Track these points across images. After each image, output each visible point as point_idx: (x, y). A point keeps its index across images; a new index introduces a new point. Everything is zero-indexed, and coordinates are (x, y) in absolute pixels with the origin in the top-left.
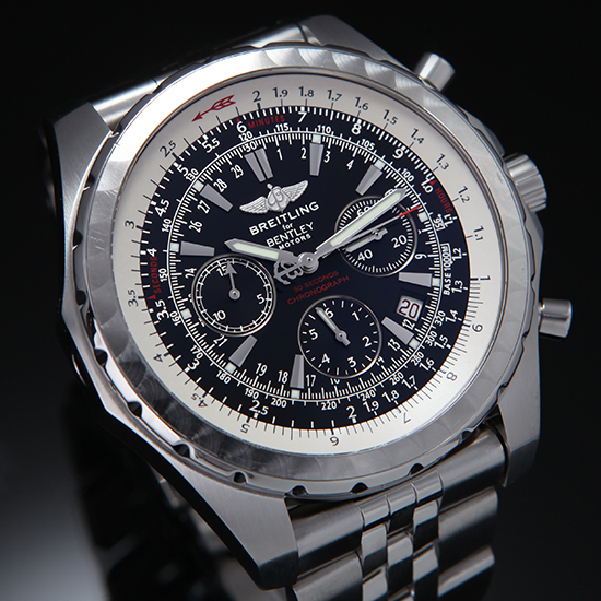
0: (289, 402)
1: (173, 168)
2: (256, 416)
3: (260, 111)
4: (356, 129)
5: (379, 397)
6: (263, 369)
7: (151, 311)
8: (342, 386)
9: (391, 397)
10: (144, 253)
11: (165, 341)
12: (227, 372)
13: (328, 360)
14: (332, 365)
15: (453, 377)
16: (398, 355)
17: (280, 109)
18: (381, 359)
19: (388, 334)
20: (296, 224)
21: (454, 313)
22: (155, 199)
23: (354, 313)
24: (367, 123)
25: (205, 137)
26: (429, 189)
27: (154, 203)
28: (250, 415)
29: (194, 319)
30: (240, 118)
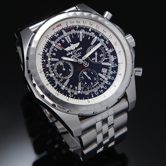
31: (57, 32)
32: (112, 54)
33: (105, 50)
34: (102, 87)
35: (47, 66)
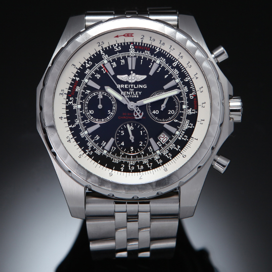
0: (101, 154)
1: (99, 51)
2: (87, 153)
3: (142, 43)
4: (175, 64)
5: (135, 166)
6: (97, 137)
7: (67, 100)
8: (124, 156)
9: (140, 167)
10: (74, 78)
11: (67, 113)
12: (84, 134)
13: (123, 144)
14: (124, 147)
15: (166, 170)
16: (150, 153)
17: (150, 45)
18: (143, 152)
19: (150, 145)
20: (135, 90)
21: (179, 147)
22: (88, 60)
23: (141, 132)
24: (180, 63)
25: (117, 45)
26: (191, 97)
27: (86, 62)
28: (85, 152)
29: (81, 109)
30: (133, 43)
31: (121, 44)
32: (189, 117)
33: (182, 107)
34: (145, 161)
35: (78, 89)
